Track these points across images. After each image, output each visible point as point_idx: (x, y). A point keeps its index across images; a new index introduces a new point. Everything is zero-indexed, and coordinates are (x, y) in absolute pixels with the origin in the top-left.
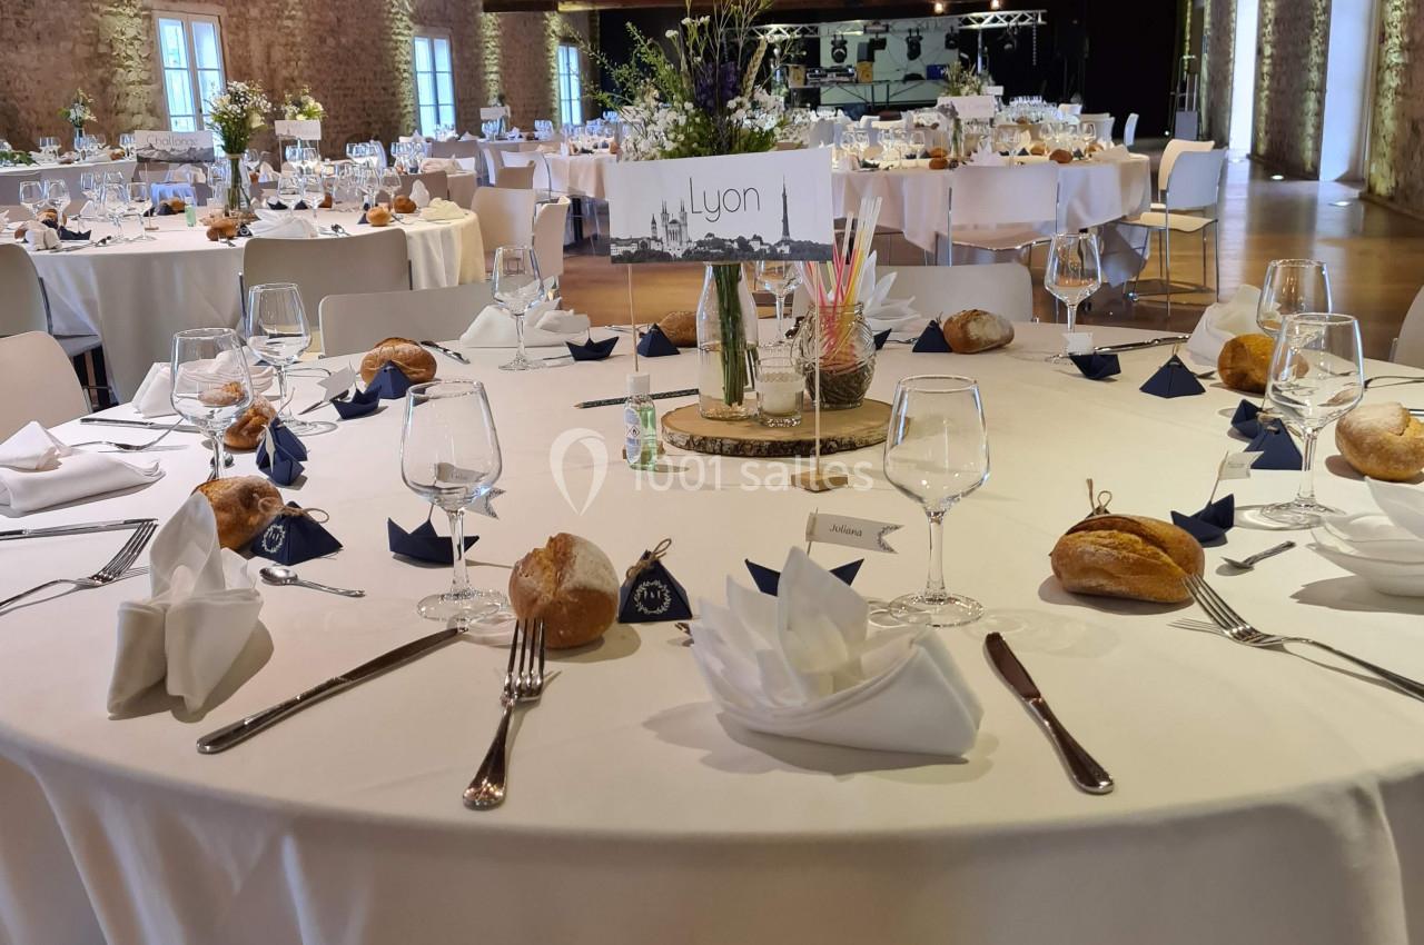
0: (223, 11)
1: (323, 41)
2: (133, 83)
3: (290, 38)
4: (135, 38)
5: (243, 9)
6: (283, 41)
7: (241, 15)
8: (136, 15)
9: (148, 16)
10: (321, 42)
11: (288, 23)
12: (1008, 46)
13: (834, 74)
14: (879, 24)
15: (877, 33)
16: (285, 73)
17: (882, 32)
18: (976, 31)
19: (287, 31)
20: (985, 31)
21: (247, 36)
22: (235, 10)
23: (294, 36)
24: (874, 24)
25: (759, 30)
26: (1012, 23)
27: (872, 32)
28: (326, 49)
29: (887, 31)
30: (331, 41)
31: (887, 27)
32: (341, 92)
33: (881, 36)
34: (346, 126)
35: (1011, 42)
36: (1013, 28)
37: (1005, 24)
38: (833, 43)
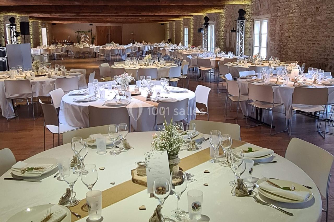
0: (269, 16)
1: (305, 20)
2: (248, 38)
3: (291, 21)
4: (250, 27)
5: (276, 14)
6: (287, 22)
7: (275, 15)
8: (250, 21)
9: (253, 21)
10: (304, 21)
11: (291, 15)
16: (287, 34)
19: (290, 18)
21: (276, 22)
22: (273, 15)
23: (293, 19)
28: (307, 23)
30: (310, 20)
32: (312, 42)
34: (311, 58)
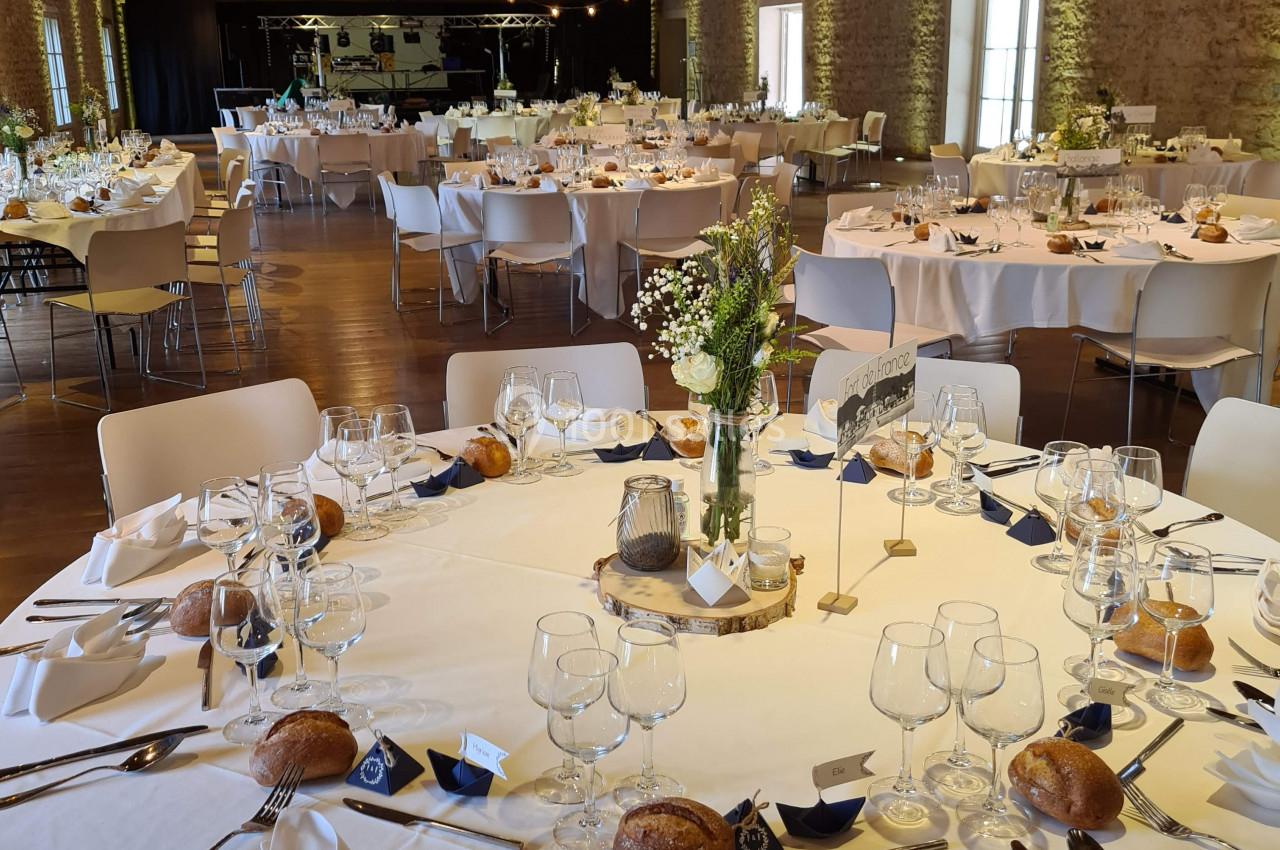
12: (526, 44)
13: (358, 63)
14: (413, 20)
15: (412, 27)
17: (416, 27)
18: (497, 29)
20: (505, 29)
24: (408, 20)
25: (297, 19)
26: (527, 25)
27: (407, 27)
29: (421, 26)
31: (421, 22)
33: (415, 30)
35: (528, 40)
36: (530, 28)
37: (522, 25)
38: (371, 35)
